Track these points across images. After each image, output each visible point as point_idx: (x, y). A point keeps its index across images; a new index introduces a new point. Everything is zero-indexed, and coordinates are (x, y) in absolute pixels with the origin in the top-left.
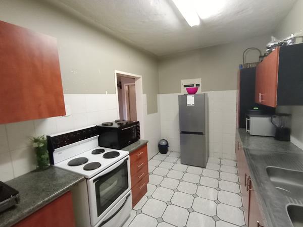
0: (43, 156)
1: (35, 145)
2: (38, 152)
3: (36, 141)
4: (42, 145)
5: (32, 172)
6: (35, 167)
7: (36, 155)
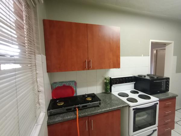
0: (108, 87)
1: (105, 81)
2: (106, 84)
3: (106, 79)
4: (108, 81)
5: (103, 93)
6: (104, 91)
7: (105, 86)
